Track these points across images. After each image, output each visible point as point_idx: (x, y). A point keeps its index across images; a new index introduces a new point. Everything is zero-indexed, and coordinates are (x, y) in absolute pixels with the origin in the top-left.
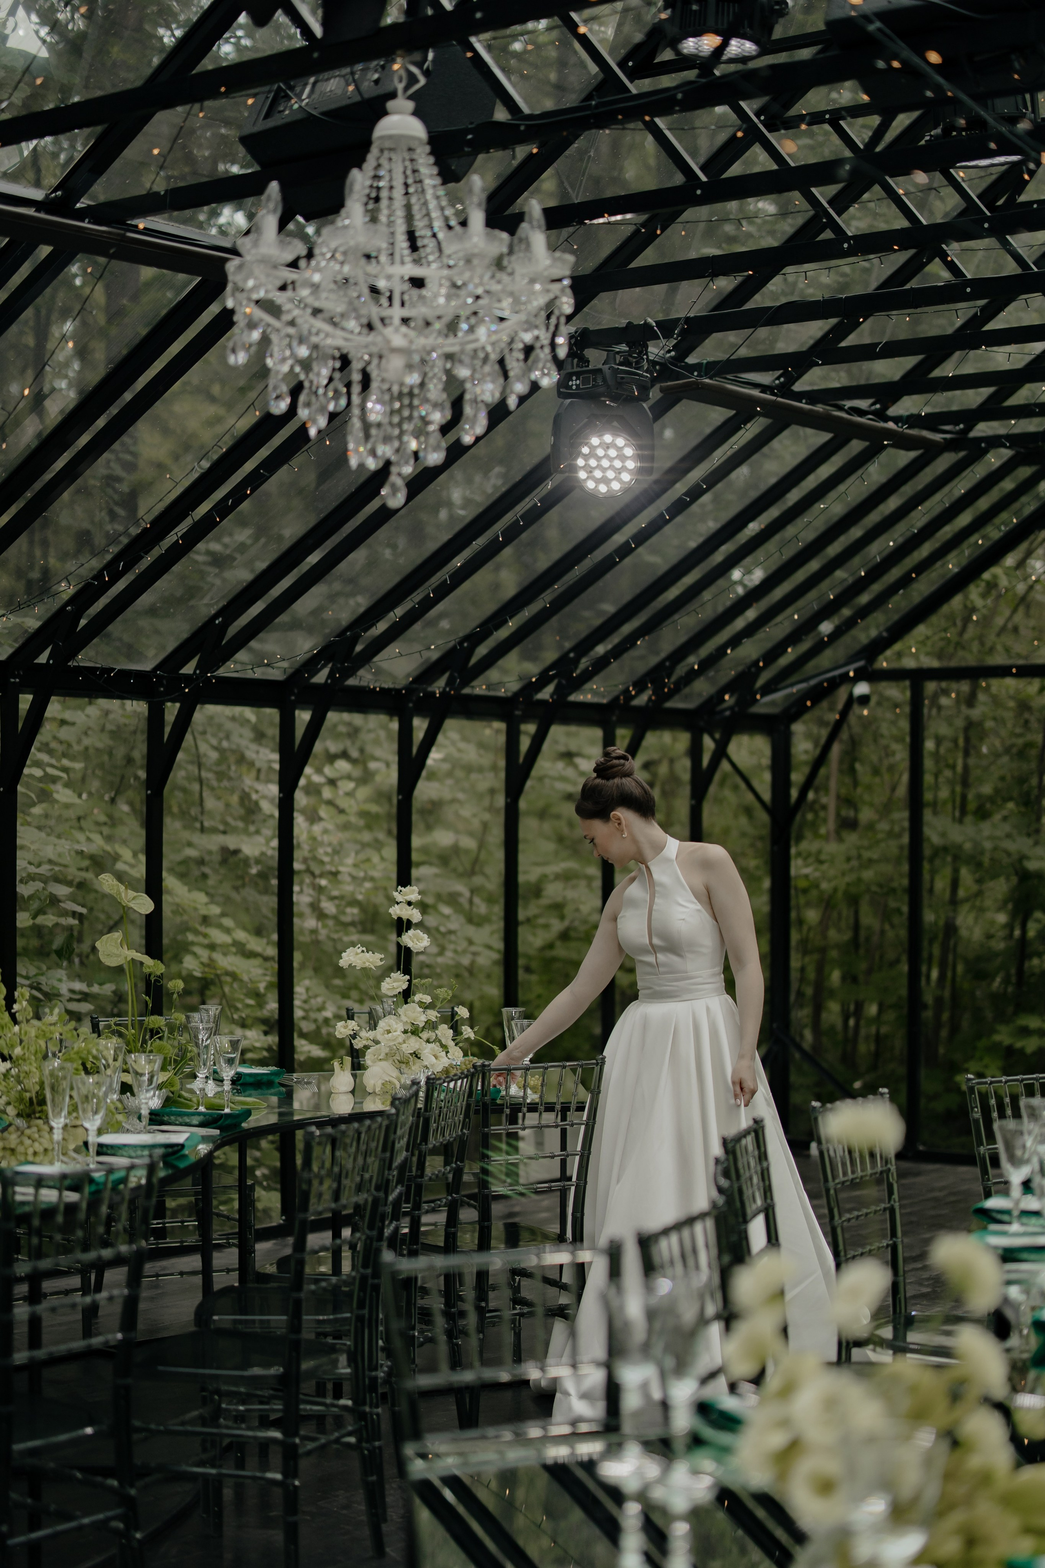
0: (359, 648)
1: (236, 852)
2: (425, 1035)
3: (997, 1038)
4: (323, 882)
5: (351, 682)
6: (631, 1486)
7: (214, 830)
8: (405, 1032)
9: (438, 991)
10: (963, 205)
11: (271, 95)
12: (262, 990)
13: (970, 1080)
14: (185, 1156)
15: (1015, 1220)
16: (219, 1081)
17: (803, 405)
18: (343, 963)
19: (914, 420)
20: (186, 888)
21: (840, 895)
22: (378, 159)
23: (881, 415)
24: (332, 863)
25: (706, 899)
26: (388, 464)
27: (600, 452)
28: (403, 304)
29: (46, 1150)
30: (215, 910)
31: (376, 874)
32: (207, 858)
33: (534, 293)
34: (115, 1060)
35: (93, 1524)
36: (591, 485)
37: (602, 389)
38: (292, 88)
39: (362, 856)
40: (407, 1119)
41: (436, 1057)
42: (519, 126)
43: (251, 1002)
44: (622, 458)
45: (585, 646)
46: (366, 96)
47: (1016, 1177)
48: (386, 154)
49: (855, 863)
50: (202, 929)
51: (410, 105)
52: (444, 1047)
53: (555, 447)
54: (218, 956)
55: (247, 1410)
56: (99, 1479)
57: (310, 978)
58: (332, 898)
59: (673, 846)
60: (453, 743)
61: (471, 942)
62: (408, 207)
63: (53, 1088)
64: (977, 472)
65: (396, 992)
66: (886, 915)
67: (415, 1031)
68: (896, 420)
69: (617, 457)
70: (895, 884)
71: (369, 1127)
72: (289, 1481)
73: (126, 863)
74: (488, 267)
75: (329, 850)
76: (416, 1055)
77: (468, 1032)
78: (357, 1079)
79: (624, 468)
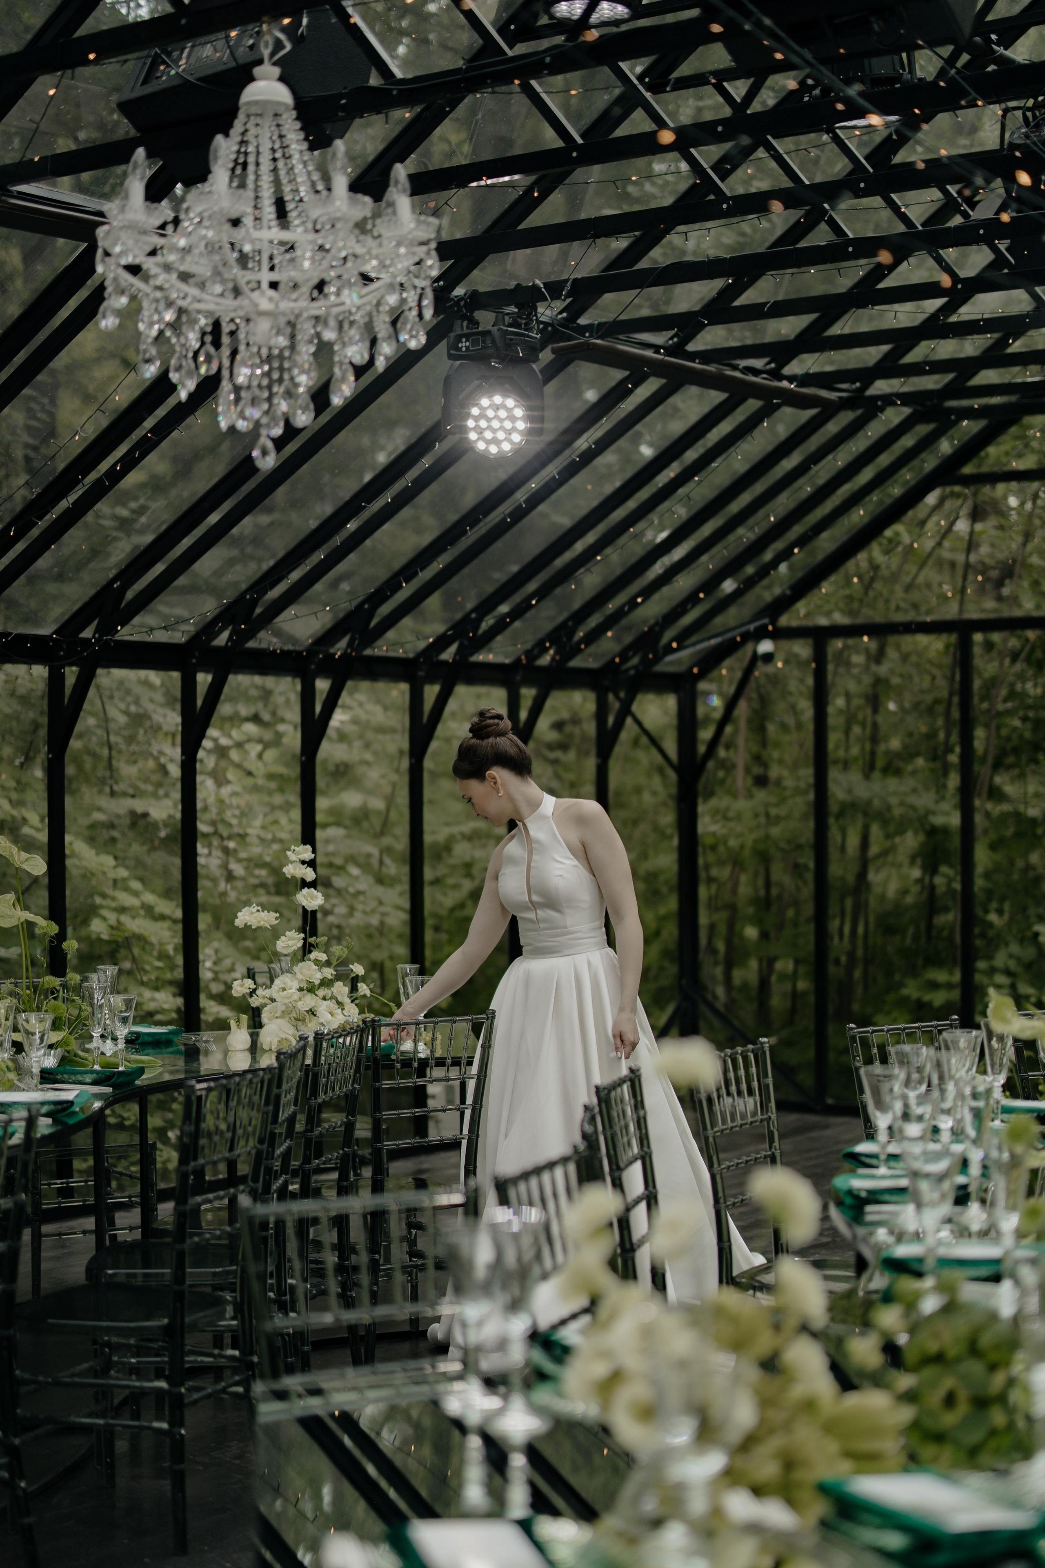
0: (258, 610)
1: (145, 815)
2: (321, 992)
3: (905, 992)
4: (232, 845)
5: (251, 644)
6: (473, 1419)
7: (125, 794)
8: (301, 989)
9: (334, 949)
10: (850, 167)
11: (149, 61)
12: (171, 952)
13: (852, 1029)
14: (74, 1113)
15: (882, 1164)
16: (115, 1039)
17: (696, 365)
18: (239, 922)
19: (806, 380)
20: (93, 852)
21: (747, 852)
22: (245, 124)
23: (776, 375)
24: (240, 825)
25: (583, 855)
26: (257, 424)
27: (490, 413)
28: (272, 269)
30: (123, 873)
31: (283, 837)
32: (116, 822)
33: (398, 256)
34: (7, 1019)
36: (481, 446)
37: (489, 351)
38: (169, 54)
39: (270, 818)
40: (293, 1075)
41: (332, 1014)
42: (394, 90)
43: (160, 964)
44: (513, 419)
45: (487, 605)
46: (241, 61)
47: (882, 1121)
48: (253, 120)
49: (762, 820)
50: (110, 892)
51: (276, 71)
52: (340, 1004)
53: (446, 409)
54: (124, 919)
55: (138, 1362)
57: (220, 940)
58: (239, 861)
59: (549, 802)
60: (361, 704)
61: (381, 903)
62: (275, 170)
64: (874, 431)
65: (292, 950)
66: (797, 869)
67: (311, 989)
68: (791, 379)
69: (508, 418)
70: (803, 840)
71: (251, 1081)
72: (175, 1430)
73: (32, 827)
74: (351, 232)
75: (237, 812)
76: (312, 1012)
77: (363, 989)
78: (254, 1037)
79: (514, 429)
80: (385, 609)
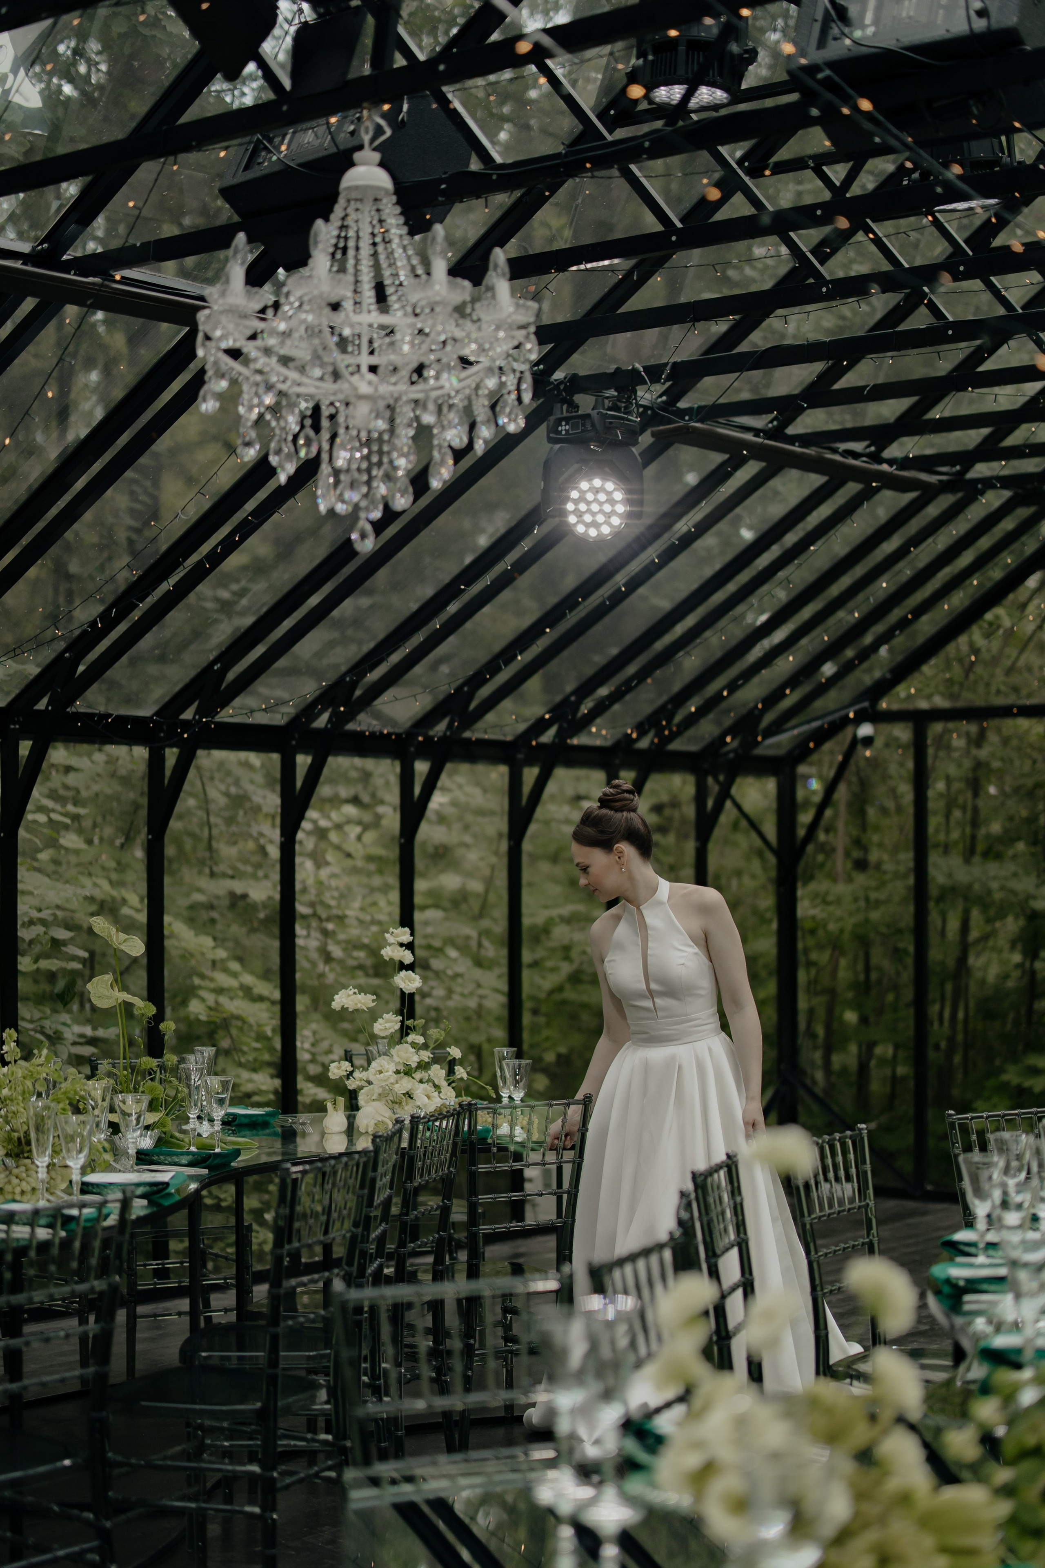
1: (245, 896)
2: (418, 1075)
3: (1005, 1077)
4: (330, 926)
5: (351, 726)
7: (224, 875)
8: (398, 1072)
9: (431, 1032)
10: (950, 250)
11: (251, 147)
12: (267, 1033)
13: (951, 1115)
14: (170, 1195)
15: (981, 1252)
16: (211, 1121)
17: (796, 449)
18: (336, 1005)
19: (905, 463)
20: (192, 933)
21: (846, 936)
22: (345, 209)
23: (876, 458)
24: (339, 906)
25: (703, 943)
26: (356, 507)
27: (590, 497)
28: (372, 353)
29: (34, 1189)
30: (221, 954)
31: (381, 918)
32: (215, 903)
33: (497, 339)
34: (103, 1100)
35: (67, 1557)
36: (580, 529)
37: (588, 434)
38: (270, 141)
39: (369, 900)
40: (389, 1158)
41: (428, 1097)
42: (492, 175)
43: (257, 1045)
44: (612, 502)
45: (586, 689)
46: (341, 147)
47: (981, 1209)
48: (353, 205)
49: (862, 904)
50: (208, 973)
51: (377, 156)
52: (437, 1087)
53: (545, 492)
54: (222, 999)
55: (231, 1446)
56: (76, 1512)
58: (338, 943)
59: (664, 886)
60: (460, 787)
61: (479, 986)
62: (375, 255)
63: (38, 1129)
64: (975, 513)
65: (389, 1033)
66: (897, 954)
67: (408, 1072)
68: (891, 462)
69: (607, 501)
70: (903, 925)
71: (346, 1164)
72: (267, 1514)
73: (131, 907)
74: (451, 316)
75: (336, 894)
76: (409, 1095)
77: (460, 1072)
78: (351, 1120)
79: (614, 512)
80: (485, 692)
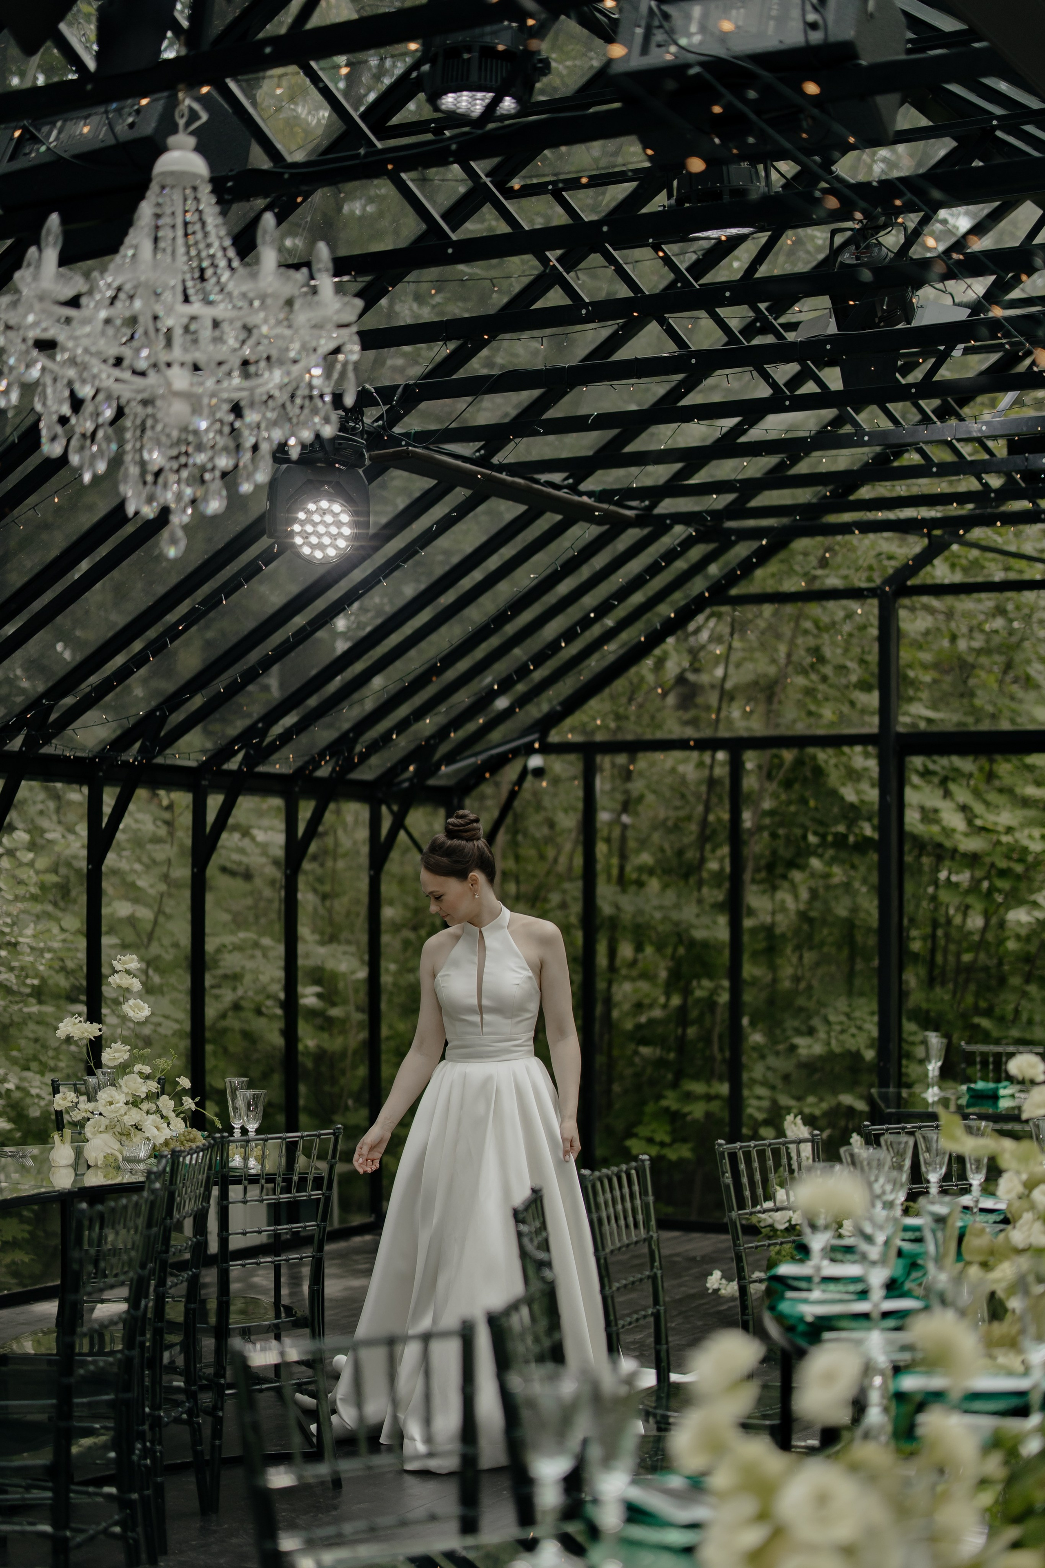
0: (53, 717)
2: (145, 1106)
3: (664, 1103)
5: (46, 750)
8: (127, 1104)
9: (158, 1061)
15: (817, 1287)
17: (506, 477)
18: (61, 1034)
19: (604, 496)
22: (159, 195)
23: (576, 489)
24: (11, 933)
25: (538, 970)
27: (316, 518)
31: (56, 945)
36: (306, 551)
37: (320, 455)
38: (39, 129)
39: (41, 927)
41: (158, 1129)
42: (283, 174)
44: (339, 524)
45: (274, 716)
46: (126, 138)
48: (166, 191)
51: (192, 141)
52: (165, 1118)
53: (272, 513)
58: (12, 970)
65: (117, 1063)
67: (135, 1102)
68: (590, 494)
69: (335, 523)
74: (280, 309)
76: (137, 1127)
77: (189, 1103)
78: (79, 1153)
79: (340, 535)
80: (177, 717)
